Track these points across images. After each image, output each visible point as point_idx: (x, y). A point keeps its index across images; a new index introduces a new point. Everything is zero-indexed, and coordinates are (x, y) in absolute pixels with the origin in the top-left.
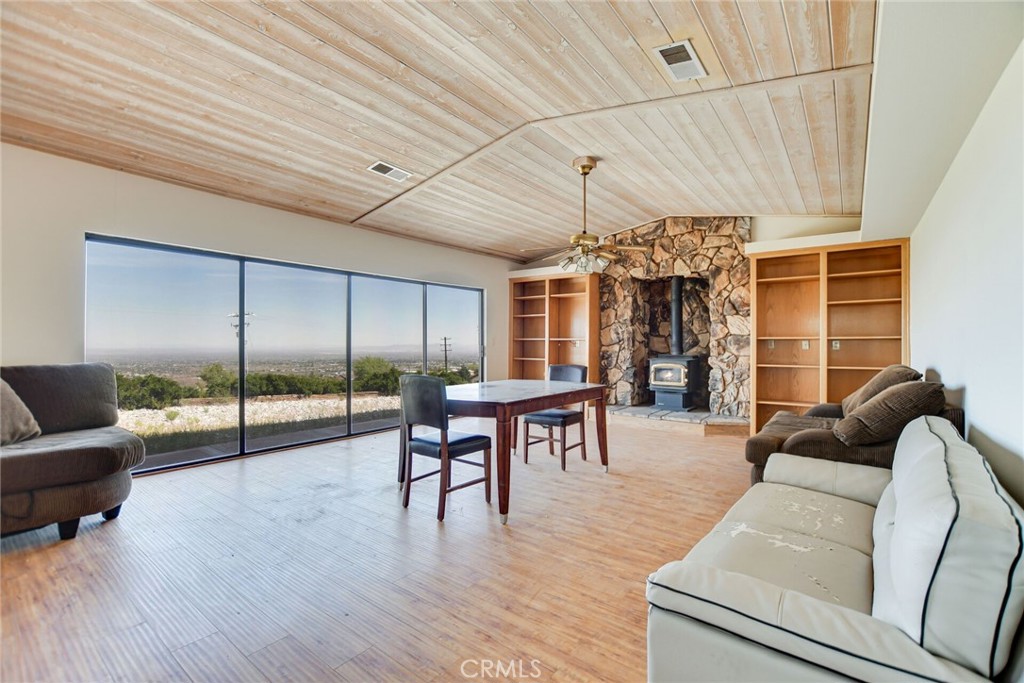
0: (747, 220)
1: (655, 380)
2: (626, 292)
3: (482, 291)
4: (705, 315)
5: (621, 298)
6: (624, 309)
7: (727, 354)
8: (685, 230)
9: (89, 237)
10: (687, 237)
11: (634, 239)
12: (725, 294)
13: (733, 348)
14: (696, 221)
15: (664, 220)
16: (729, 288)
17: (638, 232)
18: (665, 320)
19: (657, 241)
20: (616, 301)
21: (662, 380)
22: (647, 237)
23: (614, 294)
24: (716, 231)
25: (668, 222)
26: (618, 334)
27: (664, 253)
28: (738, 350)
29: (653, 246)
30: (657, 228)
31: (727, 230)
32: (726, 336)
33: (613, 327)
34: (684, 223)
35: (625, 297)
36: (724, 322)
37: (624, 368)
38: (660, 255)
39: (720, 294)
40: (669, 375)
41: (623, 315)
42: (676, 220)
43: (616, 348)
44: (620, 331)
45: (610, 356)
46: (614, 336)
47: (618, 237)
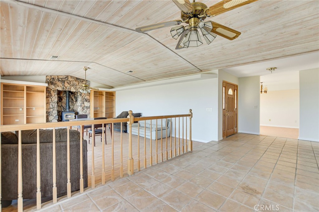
0: (89, 81)
1: (66, 118)
2: (55, 94)
5: (53, 95)
6: (55, 98)
7: (84, 111)
8: (74, 80)
10: (74, 82)
11: (58, 79)
12: (84, 97)
13: (86, 109)
14: (77, 79)
15: (68, 76)
16: (85, 96)
17: (60, 77)
18: (60, 102)
19: (66, 81)
20: (51, 96)
21: (68, 118)
22: (62, 79)
23: (51, 93)
24: (82, 82)
25: (69, 77)
26: (52, 105)
27: (68, 85)
28: (87, 109)
29: (64, 82)
30: (66, 78)
31: (84, 82)
32: (84, 106)
33: (51, 103)
34: (74, 78)
35: (55, 95)
36: (84, 103)
37: (55, 115)
38: (66, 85)
39: (83, 97)
40: (70, 116)
41: (54, 100)
42: (71, 77)
43: (52, 110)
44: (53, 105)
45: (50, 112)
46: (51, 106)
47: (52, 77)
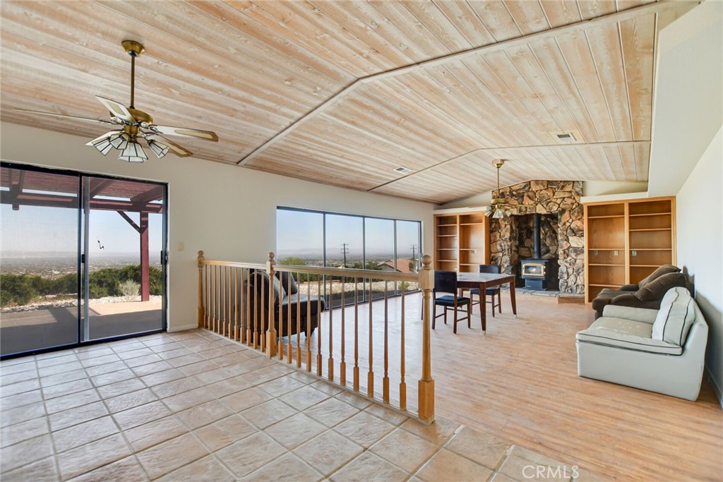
0: (581, 183)
1: (525, 272)
2: (506, 223)
3: (420, 222)
4: (554, 235)
5: (503, 226)
6: (505, 232)
7: (569, 258)
8: (542, 188)
9: (278, 208)
10: (544, 192)
11: (511, 192)
12: (568, 224)
13: (573, 255)
14: (550, 183)
15: (530, 182)
16: (570, 221)
17: (513, 188)
18: (528, 238)
19: (526, 194)
20: (500, 227)
21: (529, 273)
22: (519, 191)
23: (499, 223)
24: (562, 189)
25: (532, 183)
26: (501, 246)
27: (530, 201)
28: (576, 256)
29: (523, 197)
30: (525, 187)
31: (569, 188)
32: (569, 248)
33: (498, 242)
34: (542, 184)
35: (506, 225)
36: (567, 240)
37: (506, 266)
38: (527, 202)
39: (564, 224)
40: (534, 270)
41: (504, 236)
42: (537, 182)
43: (501, 254)
44: (503, 245)
45: (497, 259)
46: (499, 248)
47: (501, 191)
